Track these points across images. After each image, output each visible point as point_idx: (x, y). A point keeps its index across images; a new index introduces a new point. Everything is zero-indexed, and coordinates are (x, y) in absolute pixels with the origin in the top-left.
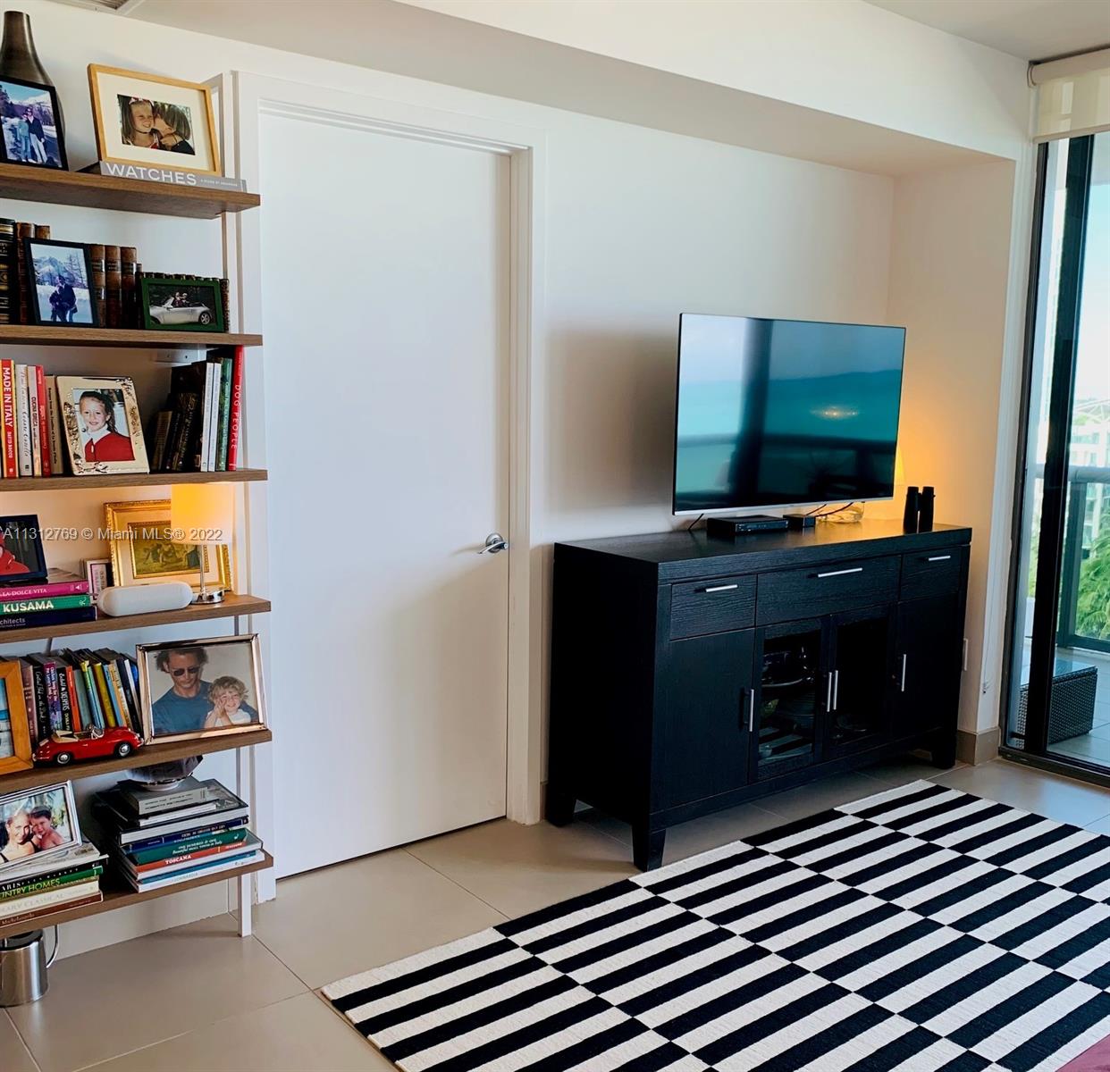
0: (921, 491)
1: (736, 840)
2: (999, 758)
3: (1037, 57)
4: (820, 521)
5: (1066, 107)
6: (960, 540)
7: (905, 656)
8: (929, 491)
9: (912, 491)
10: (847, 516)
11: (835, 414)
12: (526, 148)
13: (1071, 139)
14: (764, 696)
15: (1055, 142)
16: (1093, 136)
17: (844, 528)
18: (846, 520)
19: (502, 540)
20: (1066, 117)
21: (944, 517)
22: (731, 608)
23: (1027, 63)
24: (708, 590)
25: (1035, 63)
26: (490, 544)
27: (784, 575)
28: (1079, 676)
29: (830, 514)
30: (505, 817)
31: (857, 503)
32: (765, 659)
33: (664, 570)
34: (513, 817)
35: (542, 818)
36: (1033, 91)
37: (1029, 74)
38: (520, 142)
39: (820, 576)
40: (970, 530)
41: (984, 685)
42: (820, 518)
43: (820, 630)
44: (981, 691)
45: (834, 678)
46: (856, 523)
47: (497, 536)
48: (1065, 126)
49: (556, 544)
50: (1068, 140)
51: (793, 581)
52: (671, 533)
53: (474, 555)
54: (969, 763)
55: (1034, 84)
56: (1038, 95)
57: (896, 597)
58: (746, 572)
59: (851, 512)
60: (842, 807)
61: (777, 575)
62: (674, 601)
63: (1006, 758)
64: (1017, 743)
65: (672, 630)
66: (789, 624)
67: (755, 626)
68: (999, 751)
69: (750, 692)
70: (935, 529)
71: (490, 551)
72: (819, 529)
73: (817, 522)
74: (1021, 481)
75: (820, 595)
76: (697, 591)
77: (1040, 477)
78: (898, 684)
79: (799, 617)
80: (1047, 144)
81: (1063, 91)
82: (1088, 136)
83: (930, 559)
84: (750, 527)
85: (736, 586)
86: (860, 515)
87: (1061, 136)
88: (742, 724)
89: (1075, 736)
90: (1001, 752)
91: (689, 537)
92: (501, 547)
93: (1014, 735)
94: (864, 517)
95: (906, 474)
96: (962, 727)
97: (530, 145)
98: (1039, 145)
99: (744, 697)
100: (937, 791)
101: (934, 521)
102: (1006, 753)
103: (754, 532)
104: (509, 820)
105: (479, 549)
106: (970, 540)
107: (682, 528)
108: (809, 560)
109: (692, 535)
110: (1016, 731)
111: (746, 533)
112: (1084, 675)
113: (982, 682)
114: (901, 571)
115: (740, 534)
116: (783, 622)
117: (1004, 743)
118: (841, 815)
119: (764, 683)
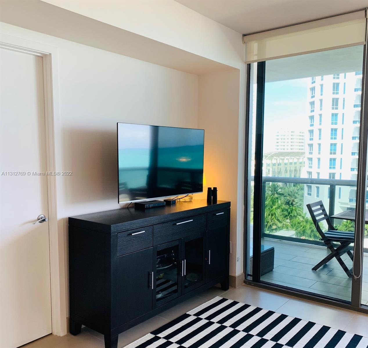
0: (212, 189)
1: (148, 333)
2: (244, 284)
3: (245, 33)
4: (177, 201)
5: (256, 52)
6: (227, 206)
7: (210, 251)
8: (215, 189)
9: (209, 189)
10: (187, 199)
11: (184, 160)
12: (49, 54)
13: (258, 63)
14: (157, 273)
15: (253, 63)
16: (265, 62)
17: (186, 203)
18: (187, 201)
19: (45, 217)
20: (256, 55)
21: (221, 198)
22: (142, 240)
23: (242, 35)
24: (133, 234)
25: (244, 35)
26: (39, 219)
27: (164, 225)
28: (269, 251)
29: (181, 198)
30: (52, 333)
31: (190, 194)
32: (158, 258)
33: (113, 228)
34: (55, 333)
35: (67, 332)
36: (244, 45)
37: (243, 40)
38: (46, 51)
39: (177, 224)
40: (230, 202)
41: (238, 258)
42: (177, 200)
43: (178, 245)
44: (237, 261)
45: (184, 263)
46: (190, 201)
47: (43, 216)
48: (255, 58)
49: (69, 217)
50: (257, 63)
51: (167, 227)
52: (120, 209)
53: (31, 225)
54: (234, 287)
55: (245, 43)
56: (246, 46)
57: (206, 229)
58: (149, 225)
59: (188, 197)
60: (189, 312)
61: (161, 225)
62: (118, 240)
63: (246, 284)
64: (250, 278)
65: (118, 252)
66: (166, 244)
67: (153, 246)
68: (244, 282)
69: (152, 273)
70: (218, 203)
71: (40, 222)
72: (178, 205)
73: (176, 202)
74: (246, 184)
75: (178, 231)
76: (128, 235)
77: (253, 181)
78: (208, 261)
79: (170, 241)
80: (250, 64)
81: (254, 45)
82: (263, 62)
83: (217, 214)
84: (151, 206)
85: (144, 231)
86: (192, 198)
87: (255, 61)
88: (149, 286)
89: (268, 272)
90: (245, 282)
91: (127, 210)
92: (44, 220)
93: (249, 275)
94: (193, 199)
95: (207, 183)
96: (231, 274)
97: (50, 53)
98: (247, 64)
99: (149, 275)
100: (224, 300)
101: (218, 200)
102: (246, 282)
103: (153, 207)
104: (53, 335)
105: (34, 222)
106: (230, 206)
107: (124, 207)
108: (173, 218)
109: (129, 210)
110: (249, 274)
111: (150, 208)
112: (270, 250)
113: (237, 257)
114: (207, 219)
115: (147, 208)
116: (164, 243)
117: (246, 278)
118: (189, 315)
119: (158, 267)
